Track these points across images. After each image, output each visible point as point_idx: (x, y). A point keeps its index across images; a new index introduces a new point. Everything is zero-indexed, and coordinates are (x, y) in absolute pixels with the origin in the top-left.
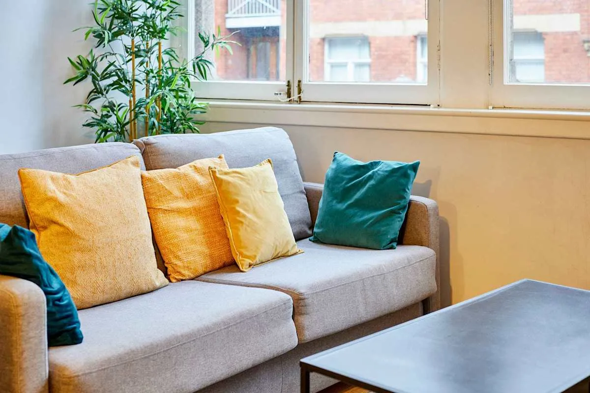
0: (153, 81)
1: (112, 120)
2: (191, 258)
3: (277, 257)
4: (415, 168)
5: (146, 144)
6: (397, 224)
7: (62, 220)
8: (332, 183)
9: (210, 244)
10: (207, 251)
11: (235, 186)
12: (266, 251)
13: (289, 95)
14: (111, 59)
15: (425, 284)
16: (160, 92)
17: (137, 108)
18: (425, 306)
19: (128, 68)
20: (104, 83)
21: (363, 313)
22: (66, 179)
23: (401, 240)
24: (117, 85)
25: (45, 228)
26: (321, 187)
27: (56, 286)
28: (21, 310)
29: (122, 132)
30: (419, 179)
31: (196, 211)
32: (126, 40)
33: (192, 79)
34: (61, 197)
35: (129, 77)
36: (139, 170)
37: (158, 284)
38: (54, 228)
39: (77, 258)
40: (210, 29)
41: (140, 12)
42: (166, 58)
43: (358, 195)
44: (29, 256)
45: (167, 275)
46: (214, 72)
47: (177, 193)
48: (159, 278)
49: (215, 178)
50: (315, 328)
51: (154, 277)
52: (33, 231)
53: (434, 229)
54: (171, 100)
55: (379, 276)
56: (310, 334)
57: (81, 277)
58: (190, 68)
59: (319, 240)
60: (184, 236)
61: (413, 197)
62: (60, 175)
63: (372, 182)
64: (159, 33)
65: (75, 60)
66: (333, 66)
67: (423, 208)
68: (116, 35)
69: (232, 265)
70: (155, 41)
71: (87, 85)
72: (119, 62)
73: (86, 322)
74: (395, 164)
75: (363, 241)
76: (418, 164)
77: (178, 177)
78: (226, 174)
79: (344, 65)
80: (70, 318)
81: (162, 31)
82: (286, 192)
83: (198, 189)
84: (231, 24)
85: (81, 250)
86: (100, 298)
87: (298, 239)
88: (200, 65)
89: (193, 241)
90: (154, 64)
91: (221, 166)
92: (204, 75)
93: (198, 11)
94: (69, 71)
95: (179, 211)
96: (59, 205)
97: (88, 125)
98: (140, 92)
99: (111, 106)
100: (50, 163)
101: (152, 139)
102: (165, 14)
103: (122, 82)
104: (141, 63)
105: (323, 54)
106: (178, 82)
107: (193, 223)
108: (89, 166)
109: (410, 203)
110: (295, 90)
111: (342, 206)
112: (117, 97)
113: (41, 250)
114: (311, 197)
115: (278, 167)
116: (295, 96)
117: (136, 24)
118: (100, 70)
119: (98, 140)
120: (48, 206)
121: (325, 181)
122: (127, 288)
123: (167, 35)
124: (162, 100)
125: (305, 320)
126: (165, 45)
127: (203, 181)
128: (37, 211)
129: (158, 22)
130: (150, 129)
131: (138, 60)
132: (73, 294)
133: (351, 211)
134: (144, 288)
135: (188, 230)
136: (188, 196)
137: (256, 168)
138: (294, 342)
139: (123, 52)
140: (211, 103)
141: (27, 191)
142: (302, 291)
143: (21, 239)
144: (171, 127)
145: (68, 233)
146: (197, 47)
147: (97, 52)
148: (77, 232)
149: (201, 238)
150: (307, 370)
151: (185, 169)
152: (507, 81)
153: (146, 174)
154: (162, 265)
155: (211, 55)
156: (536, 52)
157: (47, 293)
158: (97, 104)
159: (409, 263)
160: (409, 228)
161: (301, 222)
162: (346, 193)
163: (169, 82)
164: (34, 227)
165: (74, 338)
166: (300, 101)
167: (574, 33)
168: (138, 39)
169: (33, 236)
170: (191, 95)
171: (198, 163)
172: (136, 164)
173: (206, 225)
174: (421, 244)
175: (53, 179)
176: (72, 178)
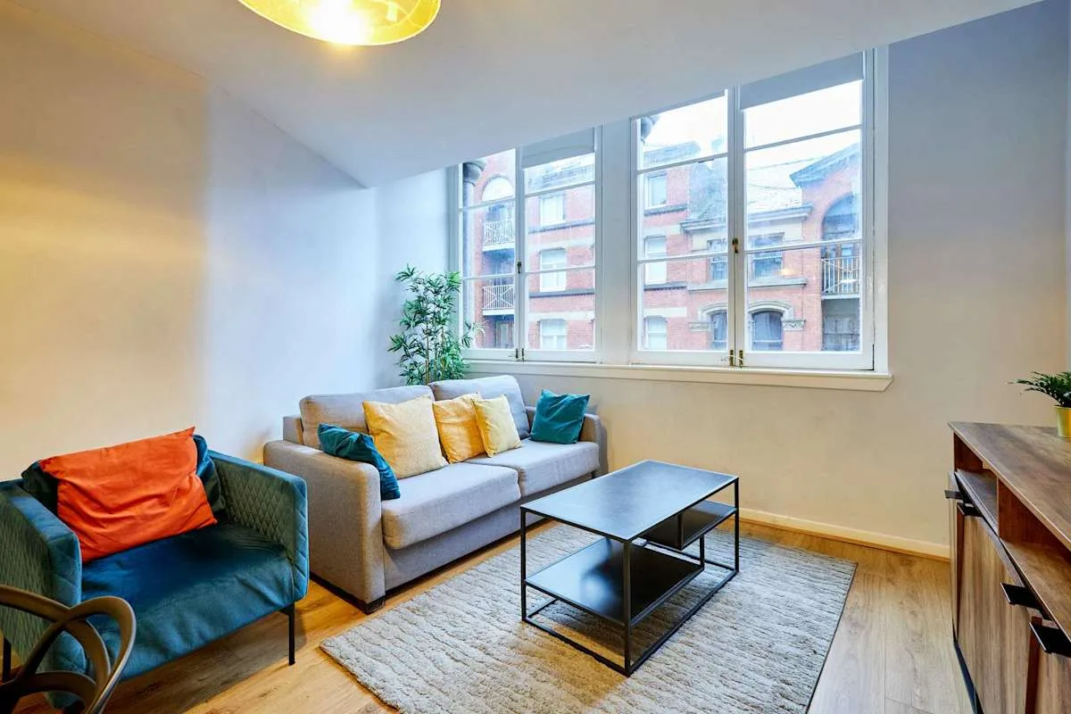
0: (439, 349)
1: (416, 372)
2: (461, 450)
3: (510, 449)
4: (587, 398)
5: (435, 386)
6: (577, 430)
7: (387, 430)
8: (540, 406)
9: (471, 443)
10: (470, 446)
11: (486, 410)
12: (504, 446)
13: (517, 357)
14: (415, 337)
15: (592, 463)
16: (443, 356)
17: (430, 364)
18: (593, 475)
19: (425, 342)
20: (411, 351)
21: (558, 480)
22: (390, 407)
23: (580, 439)
24: (419, 351)
25: (378, 434)
26: (535, 409)
27: (385, 467)
28: (366, 480)
29: (422, 380)
30: (590, 404)
31: (463, 424)
32: (423, 326)
33: (461, 348)
34: (387, 417)
35: (425, 347)
36: (431, 401)
37: (442, 465)
38: (383, 434)
39: (396, 450)
40: (472, 319)
41: (431, 310)
42: (446, 336)
43: (555, 414)
44: (370, 450)
45: (447, 460)
46: (473, 343)
47: (454, 414)
48: (443, 461)
49: (475, 405)
50: (530, 488)
51: (440, 461)
52: (371, 436)
53: (598, 432)
54: (449, 360)
55: (567, 458)
56: (527, 492)
57: (399, 462)
58: (460, 341)
59: (534, 439)
60: (457, 438)
61: (586, 415)
62: (384, 404)
63: (563, 406)
64: (442, 322)
65: (394, 338)
66: (544, 337)
67: (592, 420)
68: (417, 323)
69: (484, 454)
70: (440, 326)
71: (401, 352)
72: (419, 338)
73: (402, 486)
74: (576, 396)
75: (558, 440)
76: (588, 396)
77: (453, 404)
78: (480, 402)
79: (551, 337)
80: (394, 484)
81: (444, 320)
82: (515, 412)
83: (465, 412)
84: (486, 313)
85: (399, 446)
86: (411, 473)
87: (521, 439)
88: (466, 340)
89: (462, 441)
90: (440, 339)
91: (477, 398)
92: (468, 345)
93: (465, 309)
94: (391, 344)
95: (454, 424)
96: (386, 422)
97: (402, 375)
98: (432, 355)
99: (415, 363)
100: (381, 398)
101: (438, 383)
102: (445, 311)
103: (421, 350)
104: (432, 339)
105: (539, 330)
106: (453, 350)
107: (463, 431)
108: (401, 399)
109: (585, 418)
110: (520, 353)
111: (546, 420)
112: (419, 359)
113: (376, 447)
114: (529, 415)
115: (511, 398)
116: (520, 358)
117: (429, 316)
118: (408, 343)
119: (409, 383)
120: (380, 422)
121: (536, 405)
122: (424, 468)
123: (447, 323)
124: (444, 360)
125: (524, 484)
126: (446, 328)
127: (468, 407)
128: (373, 425)
129: (442, 315)
130: (437, 377)
131: (430, 338)
132: (394, 471)
133: (551, 423)
134: (435, 467)
135: (460, 435)
136: (459, 416)
137: (499, 399)
138: (519, 496)
139: (421, 332)
140: (473, 361)
141: (368, 414)
142: (524, 468)
143: (365, 441)
144: (449, 376)
145: (390, 436)
146: (464, 330)
147: (407, 333)
148: (396, 436)
149: (466, 439)
150: (524, 511)
151: (457, 400)
152: (640, 348)
153: (435, 403)
154: (444, 455)
155: (472, 334)
156: (660, 329)
157: (379, 471)
158: (407, 363)
159: (584, 451)
160: (584, 432)
161: (524, 429)
162: (548, 413)
163: (448, 350)
164: (372, 434)
165: (395, 495)
166: (523, 360)
167: (683, 318)
168: (430, 325)
169: (371, 439)
170: (461, 357)
171: (465, 397)
172: (429, 397)
173: (470, 432)
174: (591, 441)
175: (382, 407)
176: (393, 406)
